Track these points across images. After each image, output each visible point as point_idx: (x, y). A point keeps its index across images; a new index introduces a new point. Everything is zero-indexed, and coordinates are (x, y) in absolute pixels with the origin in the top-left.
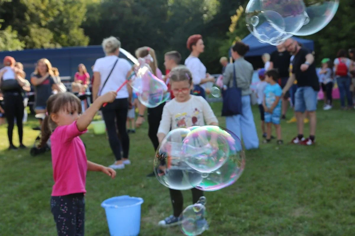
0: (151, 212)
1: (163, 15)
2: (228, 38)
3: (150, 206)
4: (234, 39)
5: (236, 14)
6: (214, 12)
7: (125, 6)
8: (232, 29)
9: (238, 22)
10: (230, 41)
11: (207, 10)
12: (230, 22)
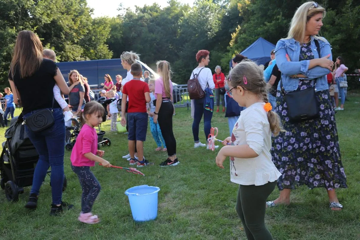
0: (166, 199)
1: (175, 32)
2: (228, 51)
3: (166, 193)
4: (233, 53)
5: (235, 31)
6: (217, 30)
7: (142, 26)
8: (231, 44)
9: (237, 38)
10: (230, 54)
11: (211, 28)
12: (230, 38)
